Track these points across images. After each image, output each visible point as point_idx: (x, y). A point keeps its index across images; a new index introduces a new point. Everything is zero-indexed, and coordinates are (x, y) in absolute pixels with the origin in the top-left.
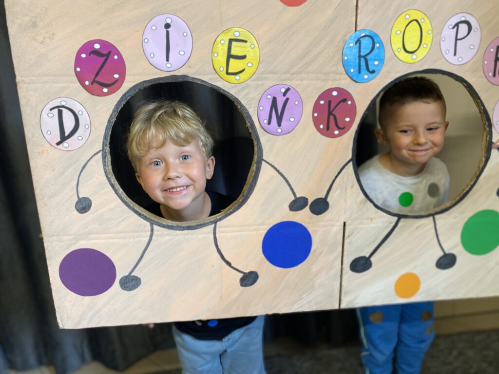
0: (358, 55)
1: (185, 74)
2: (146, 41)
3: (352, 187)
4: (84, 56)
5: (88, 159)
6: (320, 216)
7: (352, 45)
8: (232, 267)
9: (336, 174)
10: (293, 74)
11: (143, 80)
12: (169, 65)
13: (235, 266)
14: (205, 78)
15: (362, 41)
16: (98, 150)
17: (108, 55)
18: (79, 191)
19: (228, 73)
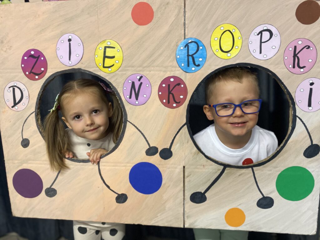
0: (187, 54)
1: (80, 68)
2: (58, 49)
3: (188, 142)
4: (26, 58)
5: (28, 116)
6: (166, 160)
7: (182, 48)
8: (111, 189)
9: (176, 133)
10: (145, 67)
11: (56, 72)
12: (70, 63)
13: (112, 189)
14: (91, 70)
15: (189, 46)
16: (33, 111)
17: (38, 57)
18: (23, 134)
19: (104, 67)
